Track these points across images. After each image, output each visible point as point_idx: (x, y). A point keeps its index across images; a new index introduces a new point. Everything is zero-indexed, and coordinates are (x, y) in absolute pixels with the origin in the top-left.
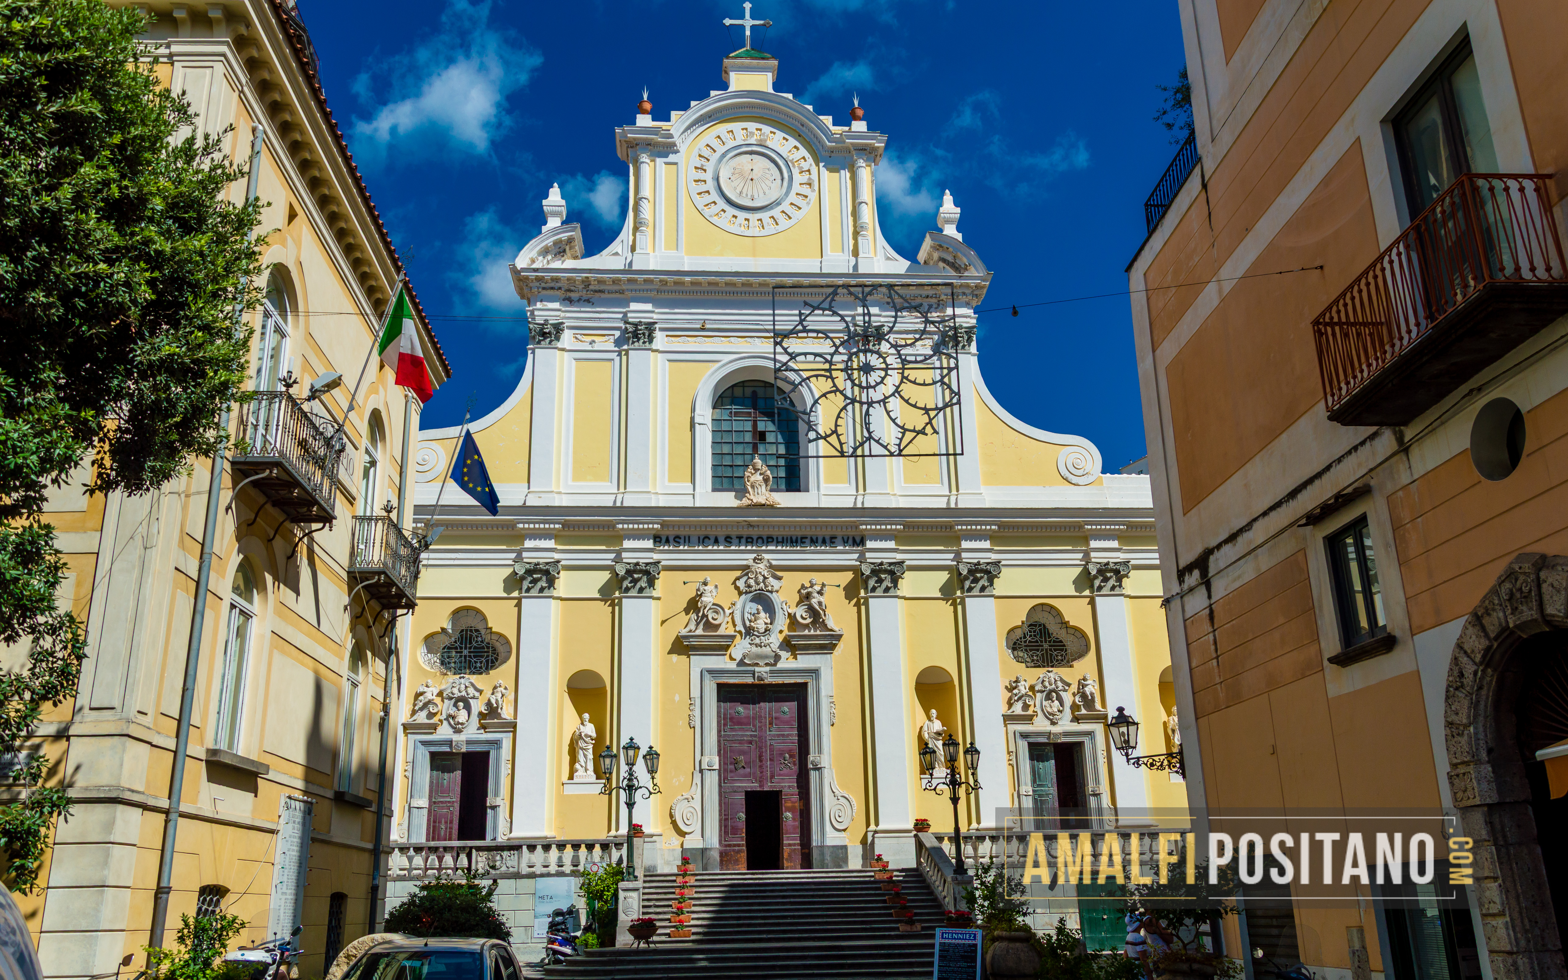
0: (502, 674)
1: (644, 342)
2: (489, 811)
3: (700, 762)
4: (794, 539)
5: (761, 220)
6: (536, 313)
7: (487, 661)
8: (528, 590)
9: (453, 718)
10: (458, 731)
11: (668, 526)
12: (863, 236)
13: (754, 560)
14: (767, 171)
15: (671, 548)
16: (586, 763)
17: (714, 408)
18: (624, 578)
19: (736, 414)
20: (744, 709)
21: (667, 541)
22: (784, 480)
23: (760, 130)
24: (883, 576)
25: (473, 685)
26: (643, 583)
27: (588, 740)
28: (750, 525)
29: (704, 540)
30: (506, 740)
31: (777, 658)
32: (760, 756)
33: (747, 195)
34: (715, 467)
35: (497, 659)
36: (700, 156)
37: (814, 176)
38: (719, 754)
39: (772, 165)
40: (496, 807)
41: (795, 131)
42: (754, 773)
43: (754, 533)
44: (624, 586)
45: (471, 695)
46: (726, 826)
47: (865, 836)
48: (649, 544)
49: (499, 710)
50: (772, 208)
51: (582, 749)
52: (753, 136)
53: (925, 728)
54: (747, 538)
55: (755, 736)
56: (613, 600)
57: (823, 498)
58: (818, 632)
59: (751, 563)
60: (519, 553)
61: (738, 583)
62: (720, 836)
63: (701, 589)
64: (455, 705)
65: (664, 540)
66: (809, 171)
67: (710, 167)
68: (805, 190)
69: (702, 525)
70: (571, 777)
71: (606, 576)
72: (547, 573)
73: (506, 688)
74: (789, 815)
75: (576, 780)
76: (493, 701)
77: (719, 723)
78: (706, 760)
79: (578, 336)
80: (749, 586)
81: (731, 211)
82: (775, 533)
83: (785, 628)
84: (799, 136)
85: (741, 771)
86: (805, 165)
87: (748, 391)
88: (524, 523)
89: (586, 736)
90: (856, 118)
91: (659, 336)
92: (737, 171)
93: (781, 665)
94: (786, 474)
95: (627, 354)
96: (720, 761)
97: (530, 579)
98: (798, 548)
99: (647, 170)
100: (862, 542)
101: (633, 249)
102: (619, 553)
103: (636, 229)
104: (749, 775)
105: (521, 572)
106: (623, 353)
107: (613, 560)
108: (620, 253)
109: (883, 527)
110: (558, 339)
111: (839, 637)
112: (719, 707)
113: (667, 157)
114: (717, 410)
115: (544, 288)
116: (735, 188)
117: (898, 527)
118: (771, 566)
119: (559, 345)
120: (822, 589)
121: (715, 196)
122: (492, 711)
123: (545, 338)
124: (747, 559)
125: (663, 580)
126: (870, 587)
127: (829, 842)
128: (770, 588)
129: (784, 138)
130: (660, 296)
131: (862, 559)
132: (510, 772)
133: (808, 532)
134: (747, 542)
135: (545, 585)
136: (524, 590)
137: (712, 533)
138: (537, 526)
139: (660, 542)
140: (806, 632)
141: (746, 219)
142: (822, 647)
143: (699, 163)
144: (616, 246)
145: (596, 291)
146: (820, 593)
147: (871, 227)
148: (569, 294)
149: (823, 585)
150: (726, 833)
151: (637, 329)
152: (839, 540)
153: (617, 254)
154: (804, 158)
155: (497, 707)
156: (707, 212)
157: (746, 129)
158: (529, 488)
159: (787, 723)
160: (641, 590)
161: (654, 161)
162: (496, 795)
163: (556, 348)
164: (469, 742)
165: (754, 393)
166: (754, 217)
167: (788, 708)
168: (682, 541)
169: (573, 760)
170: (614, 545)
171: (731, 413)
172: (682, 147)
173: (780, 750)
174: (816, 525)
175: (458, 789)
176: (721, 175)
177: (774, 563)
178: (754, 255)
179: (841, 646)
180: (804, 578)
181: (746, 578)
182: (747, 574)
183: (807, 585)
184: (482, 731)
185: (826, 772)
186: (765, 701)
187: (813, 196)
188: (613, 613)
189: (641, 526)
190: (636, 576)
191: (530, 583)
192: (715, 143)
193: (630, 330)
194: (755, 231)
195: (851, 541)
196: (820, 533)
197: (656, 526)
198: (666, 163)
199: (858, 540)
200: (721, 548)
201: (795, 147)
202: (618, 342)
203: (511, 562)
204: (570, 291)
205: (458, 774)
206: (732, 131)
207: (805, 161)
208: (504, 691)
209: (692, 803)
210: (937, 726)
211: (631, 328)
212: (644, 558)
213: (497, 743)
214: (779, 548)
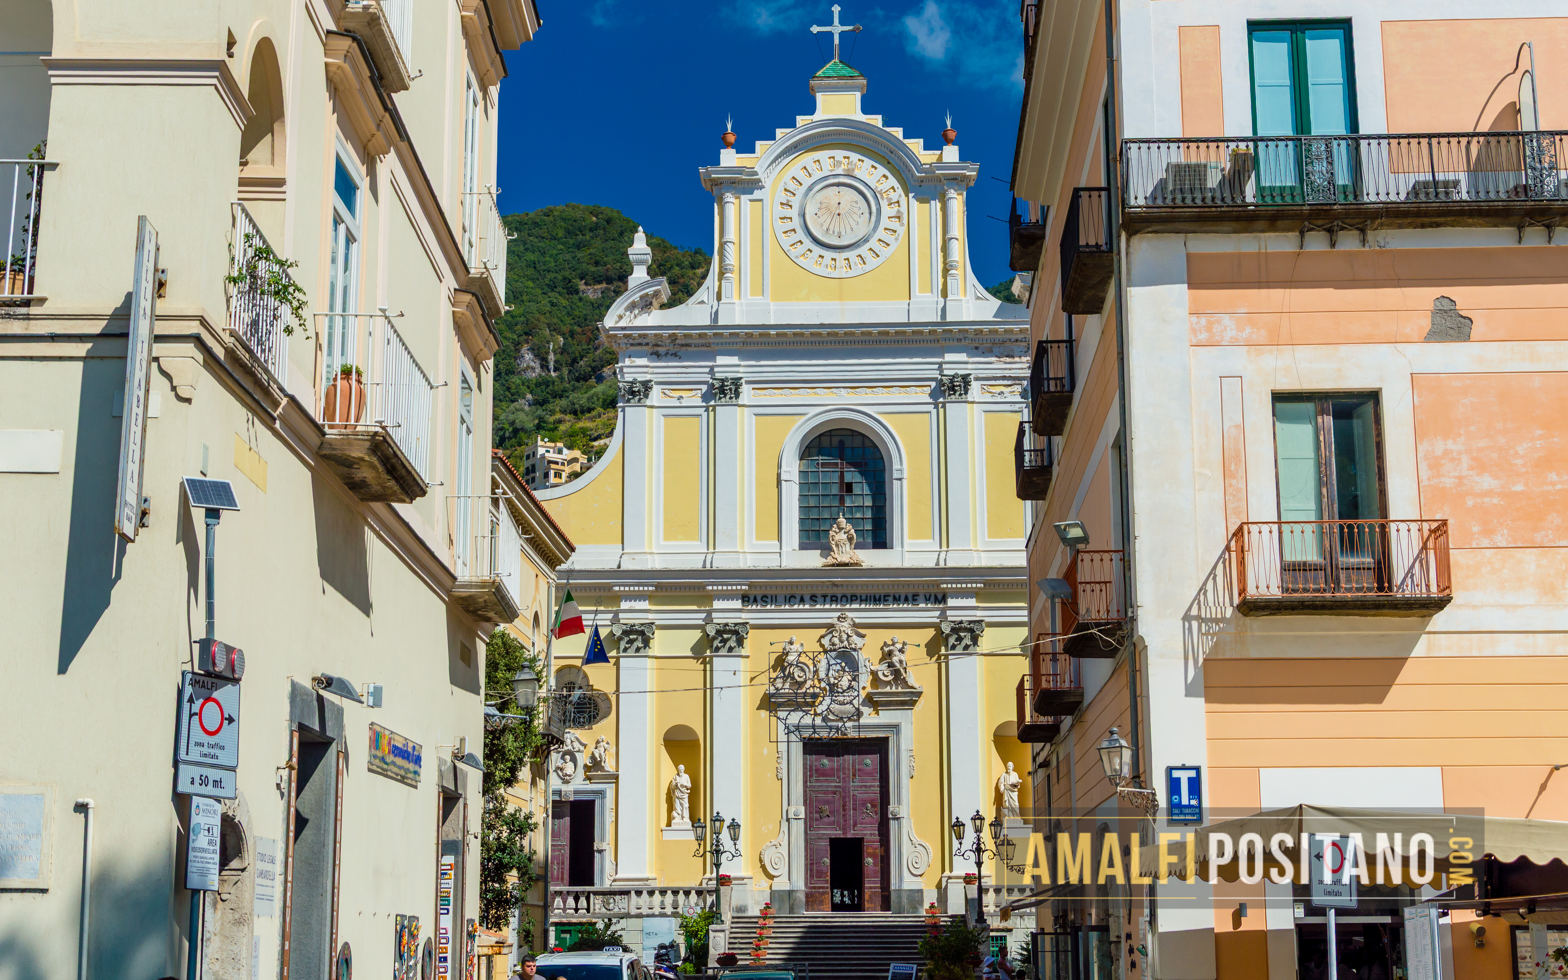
0: (603, 728)
1: (731, 398)
2: (596, 854)
3: (787, 811)
4: (877, 597)
5: (848, 259)
6: (625, 370)
7: (590, 717)
8: (625, 650)
9: (562, 769)
10: (566, 782)
11: (755, 587)
12: (952, 275)
13: (839, 618)
14: (855, 204)
15: (759, 607)
16: (682, 811)
17: (801, 459)
18: (714, 638)
19: (823, 465)
20: (829, 761)
21: (755, 601)
22: (870, 533)
23: (848, 158)
24: (962, 634)
25: (577, 739)
26: (732, 643)
27: (684, 790)
28: (834, 585)
29: (790, 599)
30: (610, 790)
31: (859, 714)
32: (844, 805)
33: (834, 232)
34: (802, 521)
35: (597, 714)
36: (786, 190)
37: (904, 209)
38: (805, 804)
39: (860, 197)
40: (602, 851)
41: (884, 157)
42: (838, 822)
43: (839, 592)
44: (715, 645)
45: (577, 749)
46: (811, 870)
47: (940, 880)
48: (737, 604)
49: (603, 764)
50: (859, 246)
51: (678, 798)
52: (840, 166)
53: (1002, 780)
54: (832, 597)
55: (839, 787)
56: (705, 658)
57: (907, 555)
58: (900, 690)
59: (835, 621)
60: (616, 614)
61: (823, 641)
62: (806, 878)
63: (787, 648)
64: (563, 758)
65: (752, 599)
66: (898, 202)
67: (796, 202)
68: (894, 224)
69: (787, 585)
70: (669, 824)
71: (697, 634)
72: (642, 633)
73: (608, 743)
74: (870, 860)
75: (673, 827)
76: (597, 755)
77: (805, 774)
78: (792, 810)
79: (667, 392)
80: (833, 644)
81: (818, 250)
82: (858, 591)
83: (868, 685)
84: (887, 163)
85: (826, 820)
86: (894, 196)
87: (835, 441)
88: (620, 586)
89: (682, 786)
90: (948, 141)
91: (745, 389)
92: (824, 205)
93: (863, 721)
94: (873, 527)
95: (714, 410)
96: (806, 810)
97: (626, 639)
98: (882, 606)
99: (731, 210)
100: (944, 600)
101: (719, 298)
102: (709, 613)
103: (721, 275)
104: (833, 823)
105: (618, 633)
106: (711, 408)
107: (703, 620)
108: (706, 301)
109: (964, 586)
110: (646, 396)
111: (919, 694)
112: (805, 760)
113: (752, 193)
114: (804, 461)
115: (632, 345)
116: (822, 225)
117: (979, 585)
118: (855, 625)
119: (648, 402)
120: (903, 648)
121: (801, 235)
122: (596, 764)
123: (634, 396)
124: (831, 617)
125: (752, 638)
126: (950, 644)
127: (906, 886)
128: (853, 646)
129: (873, 166)
130: (746, 348)
131: (943, 616)
132: (614, 819)
133: (891, 591)
134: (832, 601)
135: (641, 645)
136: (621, 650)
137: (798, 592)
138: (632, 589)
139: (748, 601)
140: (888, 689)
141: (833, 259)
142: (903, 703)
143: (784, 197)
144: (702, 294)
145: (683, 345)
146: (901, 651)
147: (961, 265)
148: (656, 349)
149: (904, 644)
150: (812, 876)
151: (723, 386)
152: (922, 597)
153: (702, 302)
154: (893, 188)
155: (601, 761)
156: (793, 252)
157: (833, 158)
158: (623, 549)
159: (870, 774)
160: (731, 649)
161: (739, 198)
162: (602, 840)
163: (645, 406)
164: (576, 792)
165: (841, 443)
166: (840, 256)
167: (870, 761)
168: (769, 600)
169: (671, 808)
170: (705, 605)
171: (818, 464)
172: (767, 182)
173: (862, 800)
174: (899, 584)
175: (567, 834)
176: (807, 211)
177: (857, 621)
178: (841, 299)
179: (921, 703)
180: (887, 635)
181: (830, 636)
182: (831, 632)
183: (890, 643)
184: (588, 782)
185: (904, 822)
186: (849, 754)
187: (902, 231)
188: (705, 670)
189: (730, 588)
190: (725, 636)
191: (627, 643)
192: (801, 176)
193: (717, 386)
194: (843, 272)
195: (933, 598)
196: (902, 592)
197: (744, 587)
198: (751, 201)
199: (940, 597)
200: (807, 607)
201: (884, 176)
202: (706, 397)
203: (608, 623)
204: (657, 345)
205: (567, 820)
206: (818, 161)
207: (895, 191)
208: (606, 746)
209: (780, 849)
210: (1014, 778)
211: (717, 384)
212: (732, 619)
213: (601, 793)
214: (863, 606)
